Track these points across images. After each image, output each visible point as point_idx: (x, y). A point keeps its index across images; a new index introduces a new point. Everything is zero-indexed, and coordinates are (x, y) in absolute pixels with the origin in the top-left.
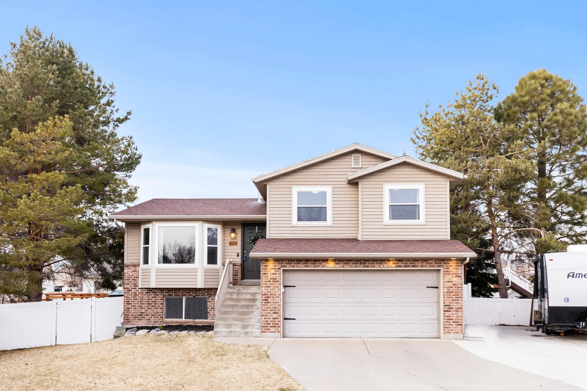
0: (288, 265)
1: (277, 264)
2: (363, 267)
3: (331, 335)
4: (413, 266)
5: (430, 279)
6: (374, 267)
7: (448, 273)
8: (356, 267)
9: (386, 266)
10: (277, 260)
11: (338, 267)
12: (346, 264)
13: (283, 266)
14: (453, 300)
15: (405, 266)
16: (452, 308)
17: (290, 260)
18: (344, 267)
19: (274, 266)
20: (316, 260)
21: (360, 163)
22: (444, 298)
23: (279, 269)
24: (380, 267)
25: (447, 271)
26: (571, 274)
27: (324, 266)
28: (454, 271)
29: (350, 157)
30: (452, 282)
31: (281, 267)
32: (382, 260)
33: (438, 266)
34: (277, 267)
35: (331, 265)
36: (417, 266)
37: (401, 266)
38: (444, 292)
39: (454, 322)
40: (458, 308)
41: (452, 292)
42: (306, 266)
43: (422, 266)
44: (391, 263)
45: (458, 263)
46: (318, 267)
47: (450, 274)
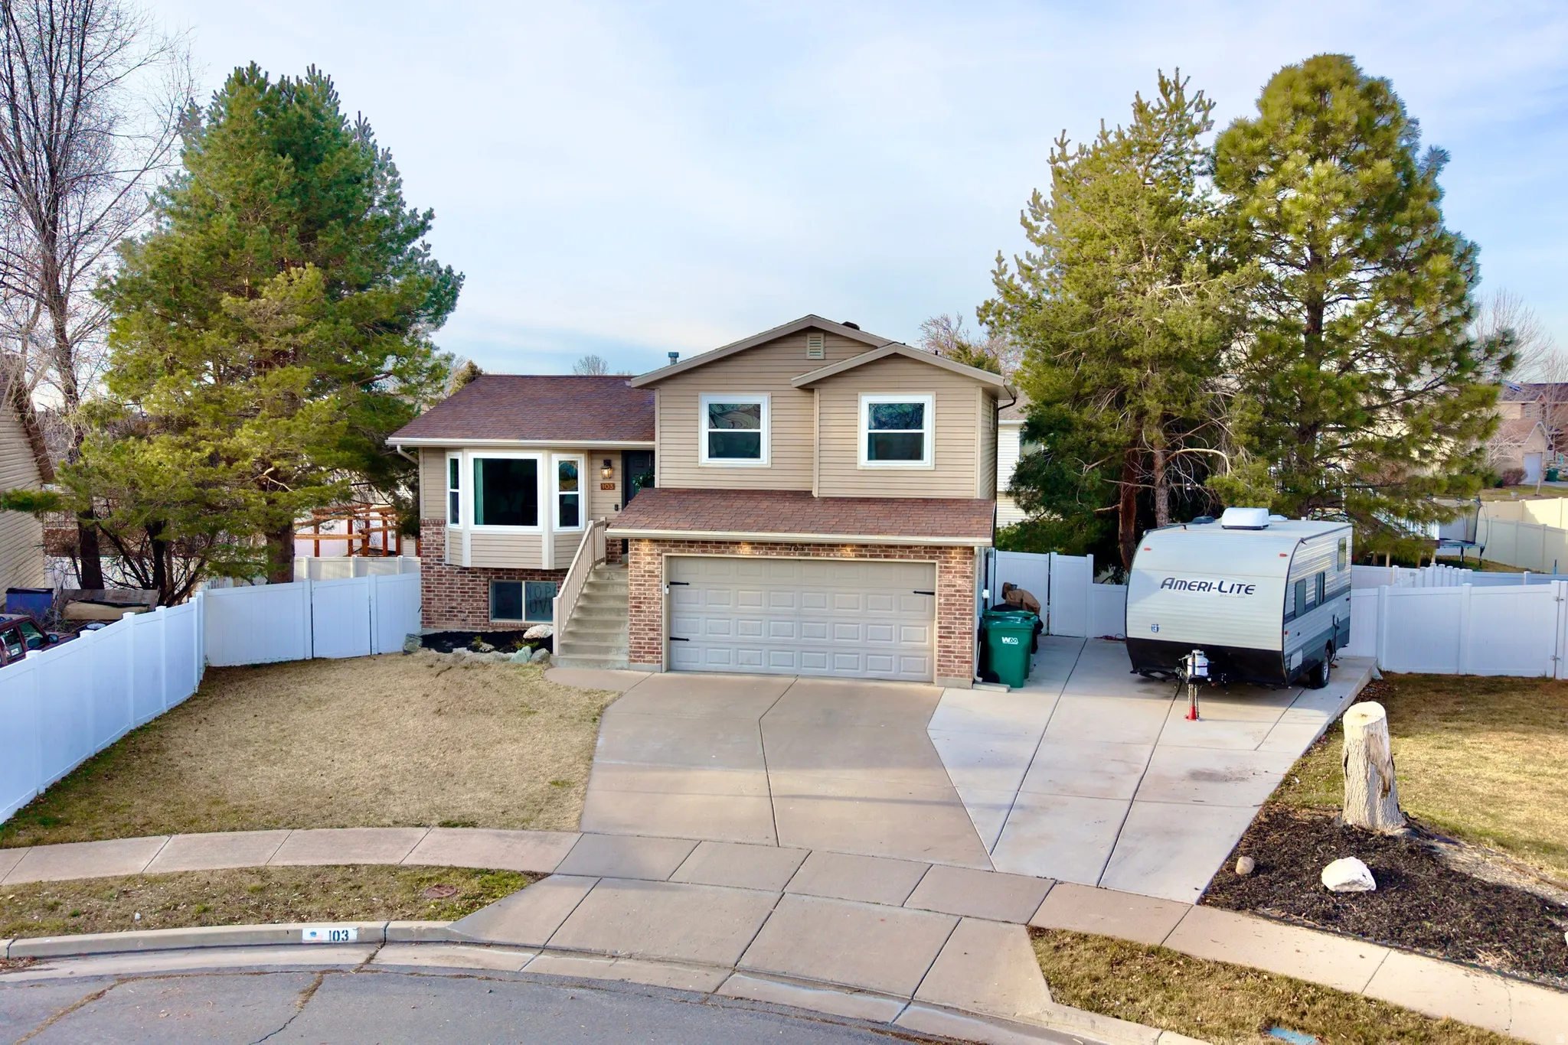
0: (673, 549)
1: (654, 546)
2: (800, 555)
3: (746, 668)
4: (886, 557)
5: (918, 578)
6: (818, 555)
7: (947, 570)
8: (788, 554)
9: (839, 554)
10: (655, 541)
11: (758, 555)
12: (770, 549)
13: (666, 551)
14: (956, 618)
15: (871, 556)
16: (954, 633)
17: (677, 543)
18: (767, 554)
19: (650, 550)
20: (719, 543)
21: (822, 351)
22: (940, 613)
23: (658, 555)
24: (828, 555)
25: (946, 567)
26: (1169, 582)
27: (734, 552)
28: (959, 567)
29: (804, 339)
30: (954, 586)
31: (663, 551)
32: (832, 546)
33: (930, 558)
34: (656, 552)
35: (745, 551)
36: (894, 557)
37: (865, 556)
38: (940, 604)
39: (956, 657)
40: (965, 633)
41: (954, 604)
42: (703, 552)
43: (901, 557)
44: (849, 549)
45: (965, 553)
46: (723, 552)
47: (951, 572)
